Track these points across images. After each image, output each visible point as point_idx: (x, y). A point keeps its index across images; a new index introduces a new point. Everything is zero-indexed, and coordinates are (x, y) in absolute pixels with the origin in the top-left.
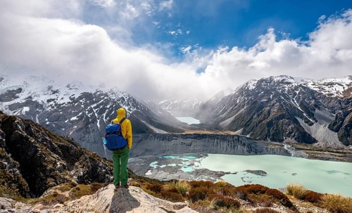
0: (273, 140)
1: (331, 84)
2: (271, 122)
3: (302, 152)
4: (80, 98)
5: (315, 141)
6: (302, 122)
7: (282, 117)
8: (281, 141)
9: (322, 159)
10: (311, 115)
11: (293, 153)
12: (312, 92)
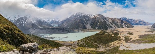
0: (77, 29)
1: (92, 15)
2: (77, 24)
3: (82, 31)
4: (20, 18)
5: (86, 28)
6: (85, 24)
7: (80, 22)
8: (79, 29)
9: (86, 32)
10: (87, 22)
11: (80, 31)
12: (88, 16)
